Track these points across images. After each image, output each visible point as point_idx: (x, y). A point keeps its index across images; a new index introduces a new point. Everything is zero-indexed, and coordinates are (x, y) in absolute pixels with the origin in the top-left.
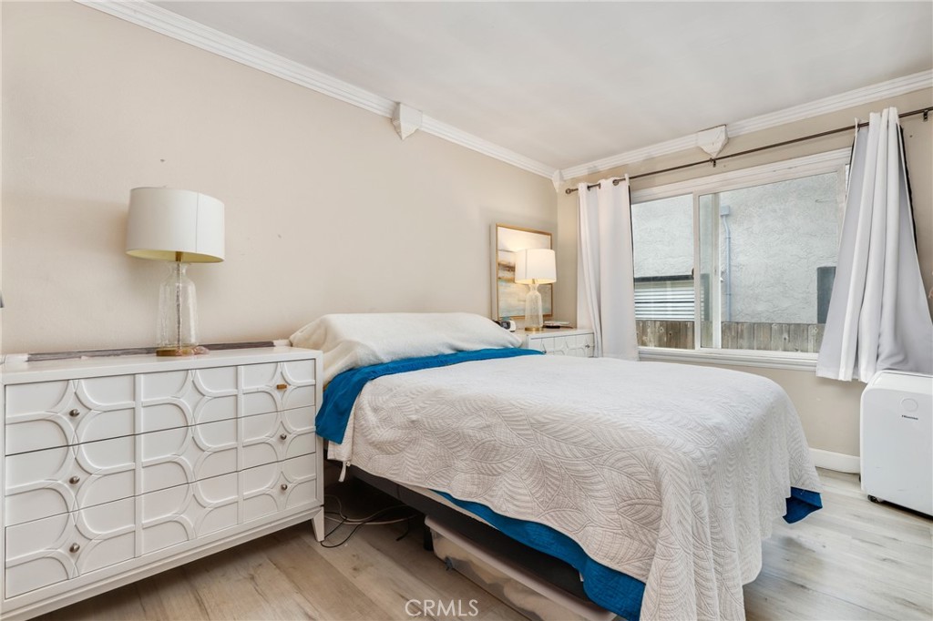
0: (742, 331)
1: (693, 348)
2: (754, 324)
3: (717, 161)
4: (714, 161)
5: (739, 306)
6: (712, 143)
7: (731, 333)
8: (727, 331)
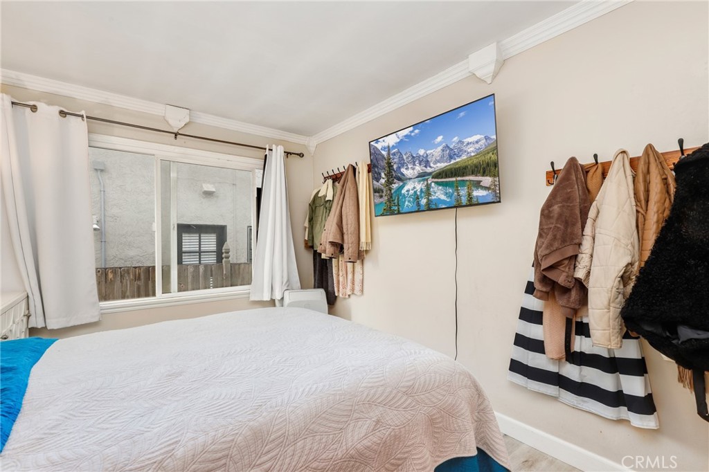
0: (139, 274)
1: (154, 294)
2: (149, 267)
3: (178, 136)
4: (176, 135)
5: (112, 252)
6: (177, 120)
7: (129, 277)
8: (126, 275)
